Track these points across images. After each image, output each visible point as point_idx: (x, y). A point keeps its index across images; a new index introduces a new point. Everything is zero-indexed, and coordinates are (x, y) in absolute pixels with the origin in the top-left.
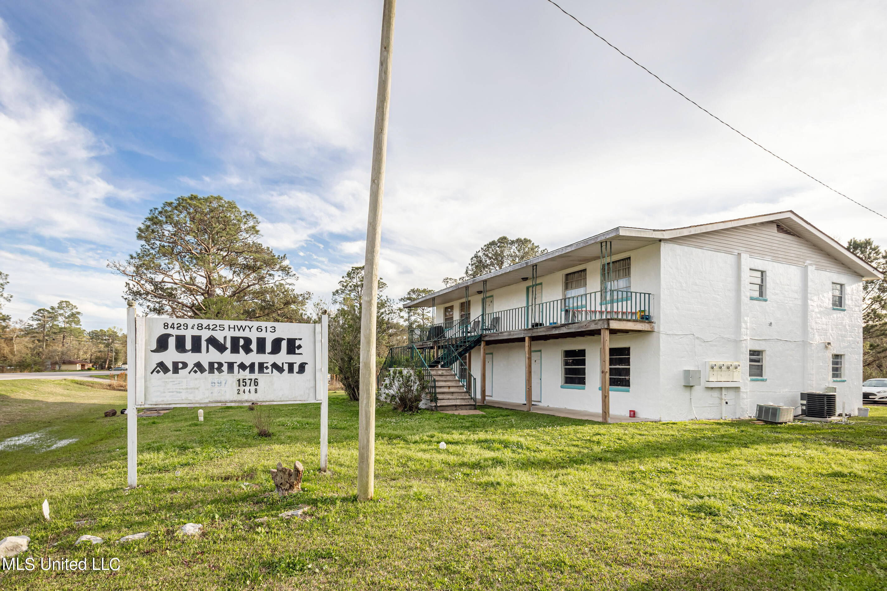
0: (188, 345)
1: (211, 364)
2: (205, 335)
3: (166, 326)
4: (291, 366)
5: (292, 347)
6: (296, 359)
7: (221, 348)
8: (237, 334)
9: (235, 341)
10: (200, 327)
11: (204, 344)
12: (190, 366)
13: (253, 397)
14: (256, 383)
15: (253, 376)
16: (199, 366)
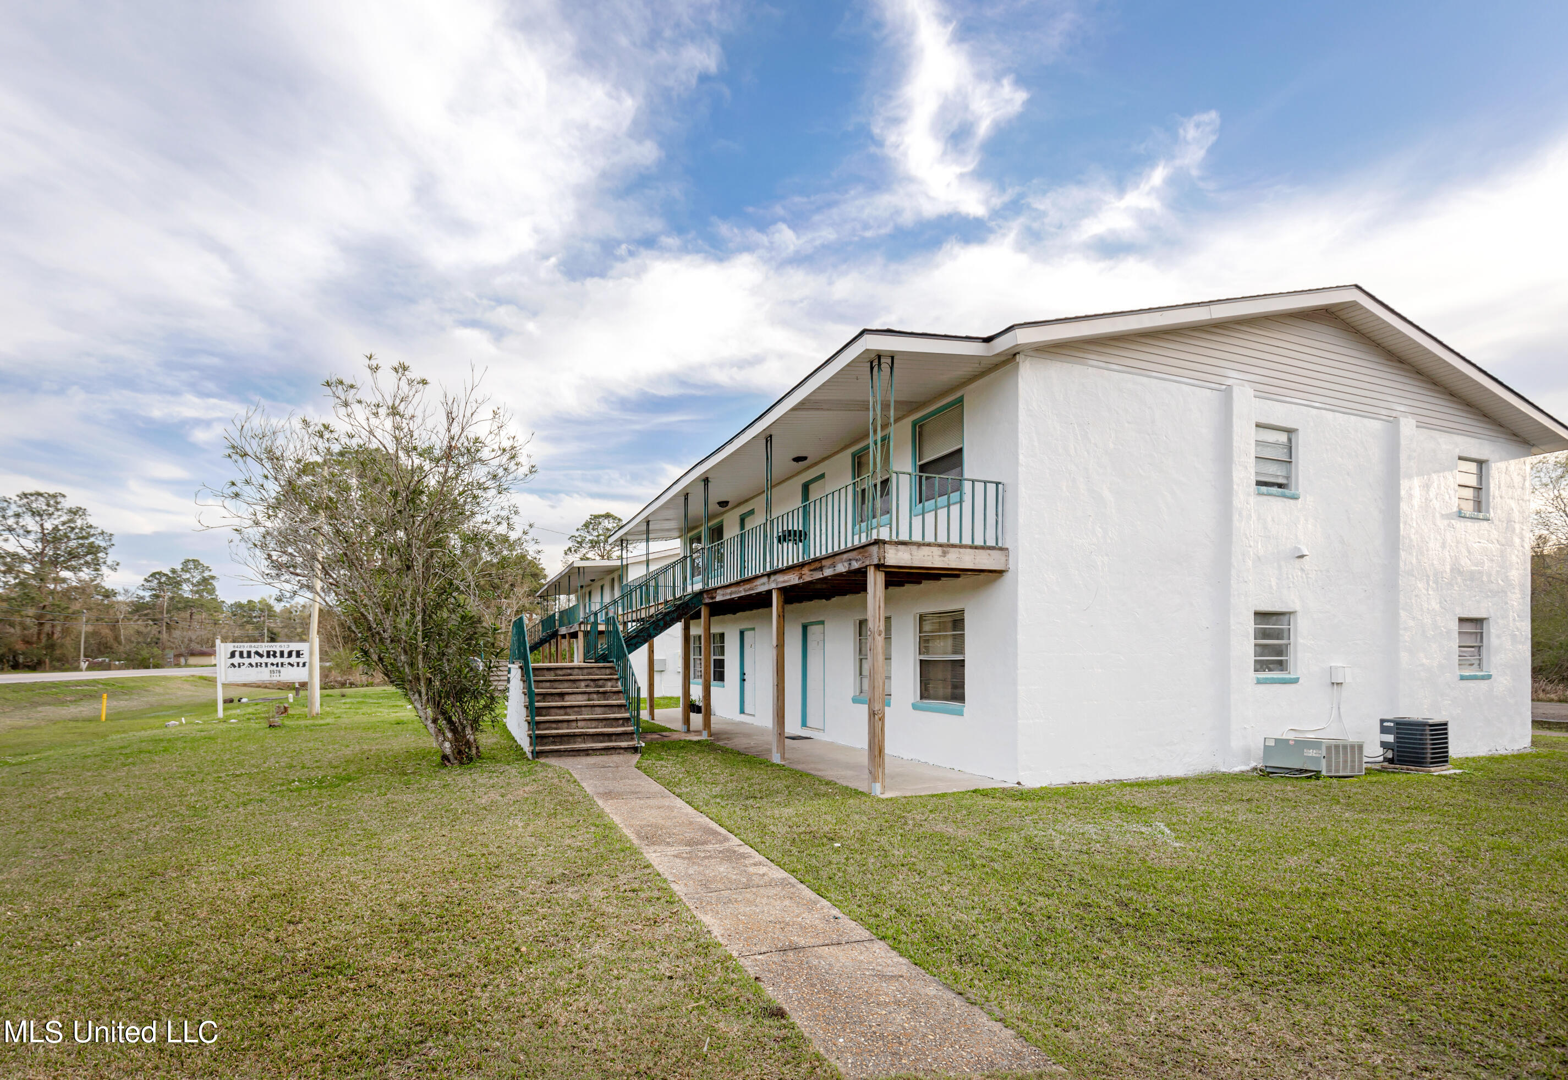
0: (245, 655)
1: (257, 664)
2: (253, 650)
3: (234, 647)
4: (298, 664)
5: (298, 654)
6: (301, 660)
7: (261, 656)
8: (269, 649)
9: (268, 652)
10: (251, 647)
11: (252, 654)
12: (246, 664)
13: (278, 679)
14: (280, 672)
15: (278, 669)
16: (251, 664)
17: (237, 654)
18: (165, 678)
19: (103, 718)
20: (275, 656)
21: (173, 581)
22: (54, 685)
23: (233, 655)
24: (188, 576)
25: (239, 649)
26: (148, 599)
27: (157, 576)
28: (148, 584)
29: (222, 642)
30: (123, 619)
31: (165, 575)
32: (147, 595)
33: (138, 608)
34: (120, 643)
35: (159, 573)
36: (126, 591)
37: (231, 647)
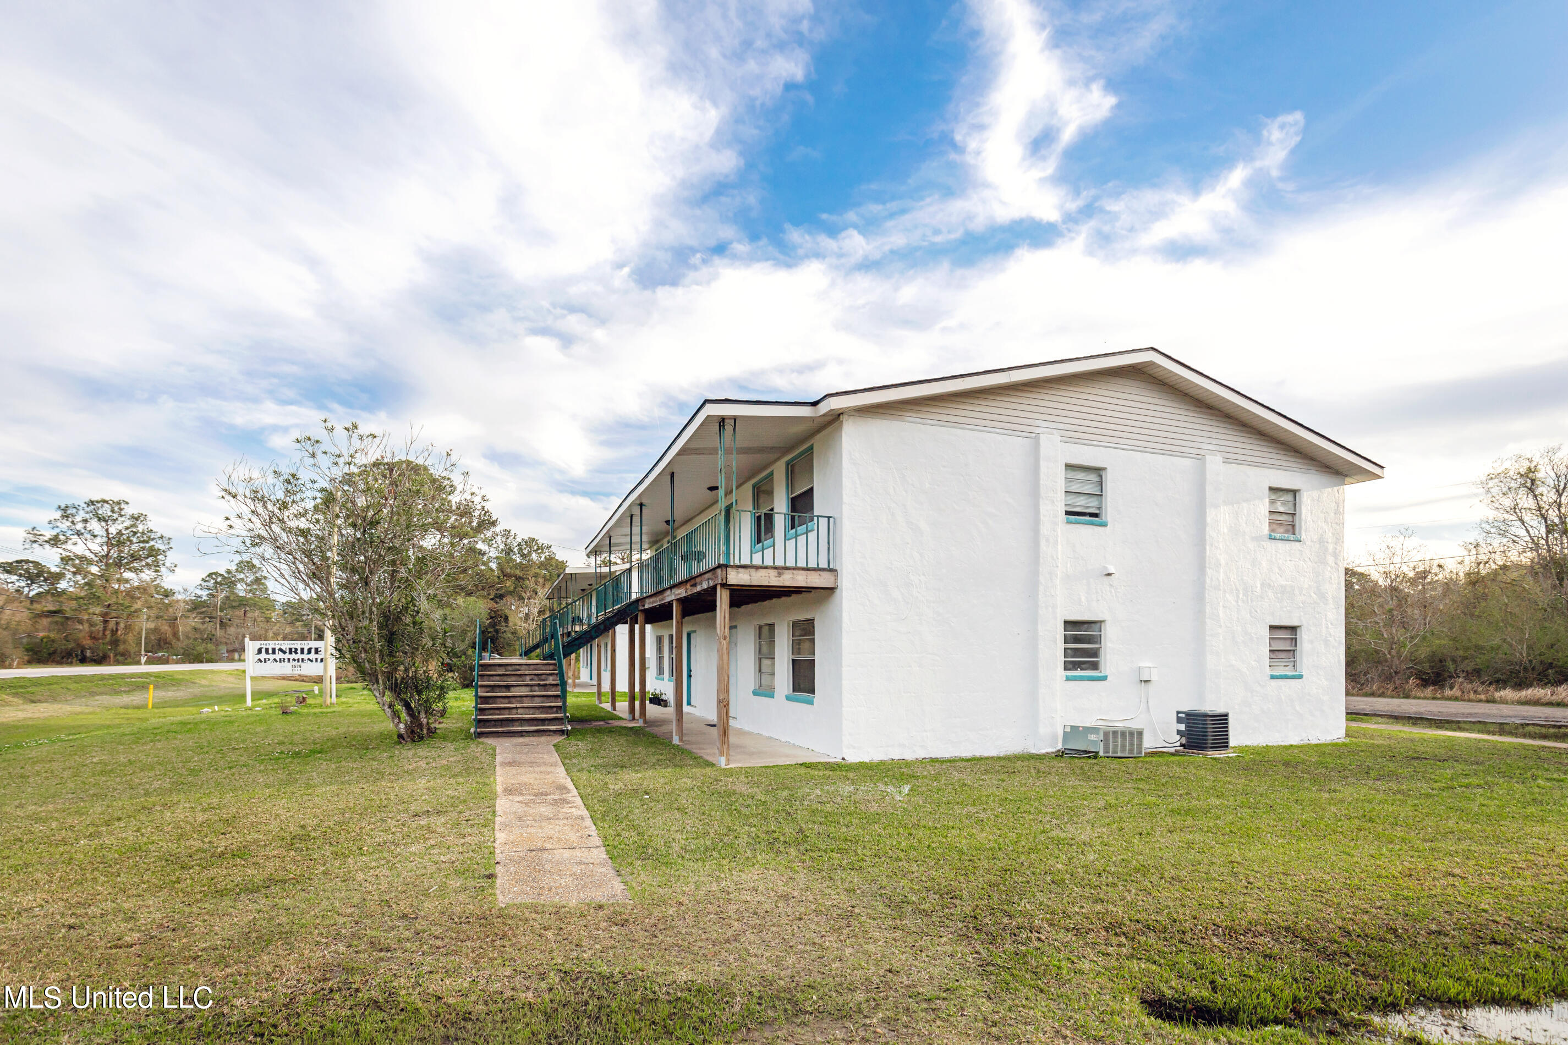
0: (270, 651)
4: (316, 660)
5: (317, 651)
6: (319, 657)
7: (284, 652)
9: (290, 649)
10: (275, 644)
11: (277, 651)
12: (271, 660)
13: (299, 672)
16: (275, 660)
17: (263, 651)
18: (212, 672)
19: (150, 706)
20: (296, 653)
21: (228, 581)
22: (111, 677)
23: (260, 651)
24: (242, 576)
25: (265, 647)
26: (205, 598)
27: (214, 576)
28: (206, 584)
29: (251, 640)
30: (181, 617)
31: (221, 575)
32: (204, 594)
33: (196, 606)
34: (178, 639)
35: (216, 574)
36: (185, 590)
37: (258, 644)
